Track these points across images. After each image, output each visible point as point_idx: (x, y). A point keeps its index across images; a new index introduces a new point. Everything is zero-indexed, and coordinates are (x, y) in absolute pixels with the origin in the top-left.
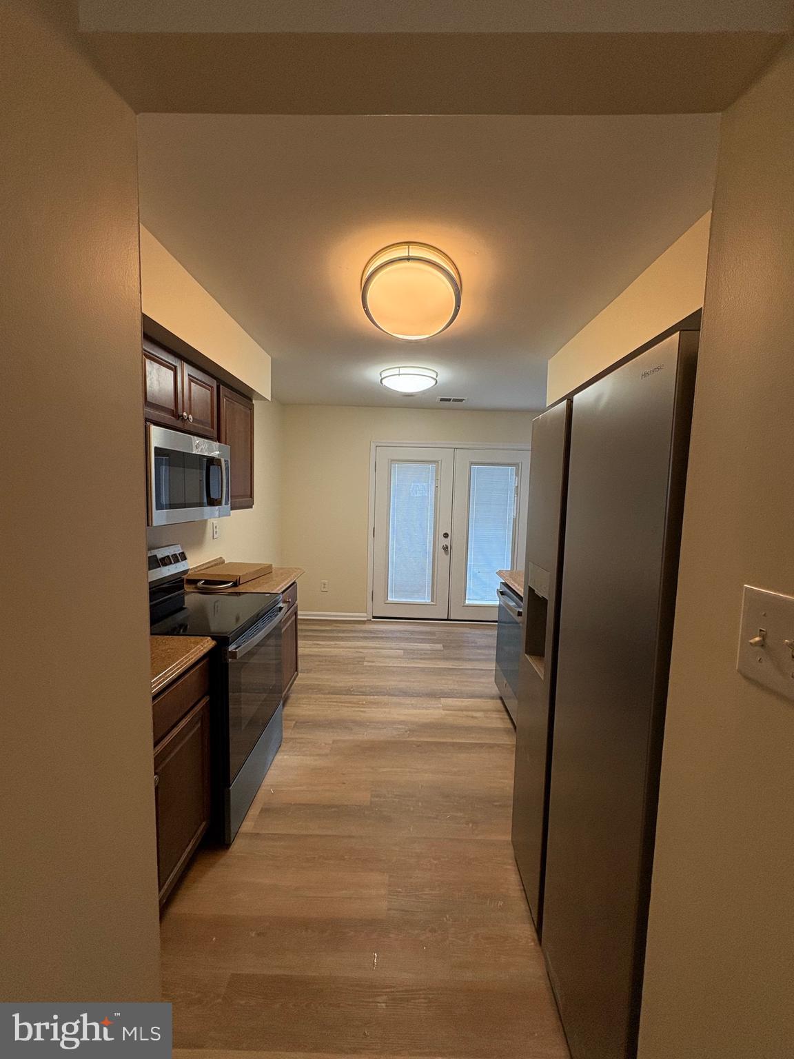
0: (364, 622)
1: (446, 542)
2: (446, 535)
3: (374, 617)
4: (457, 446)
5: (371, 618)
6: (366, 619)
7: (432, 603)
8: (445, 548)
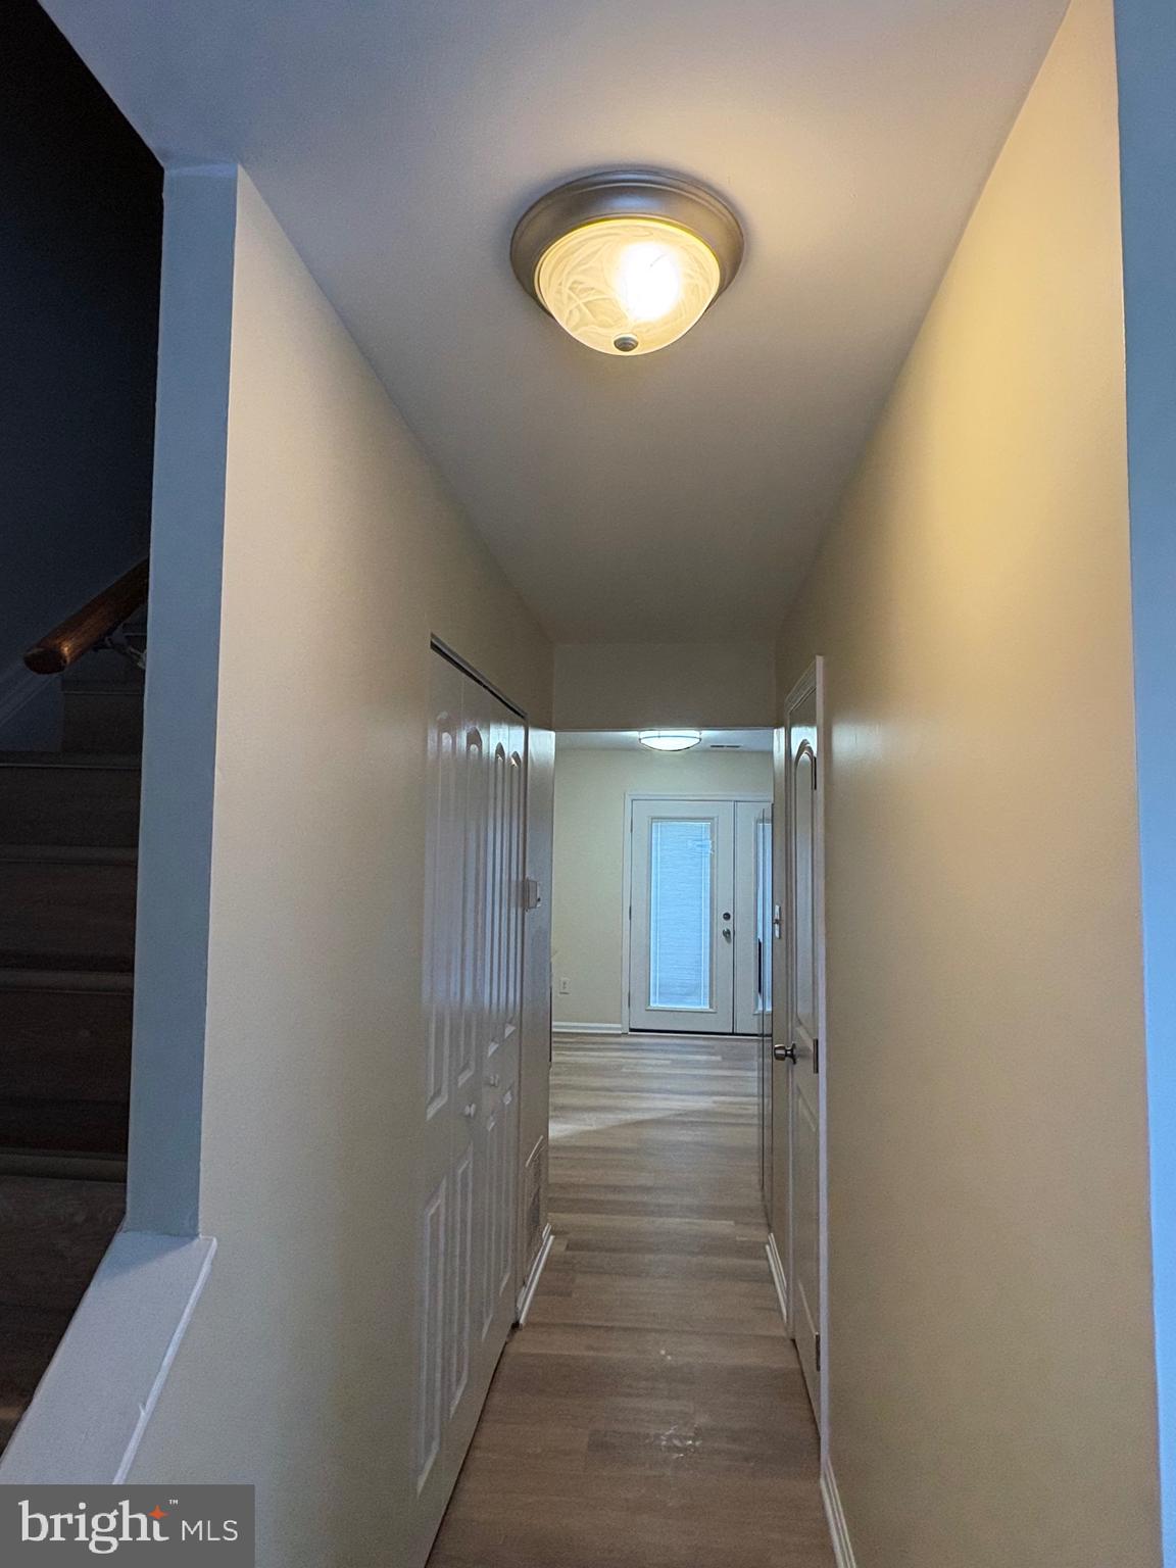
0: (618, 1035)
1: (728, 925)
2: (727, 916)
3: (632, 1030)
4: (738, 799)
5: (627, 1030)
6: (620, 1032)
7: (711, 1010)
8: (727, 934)
